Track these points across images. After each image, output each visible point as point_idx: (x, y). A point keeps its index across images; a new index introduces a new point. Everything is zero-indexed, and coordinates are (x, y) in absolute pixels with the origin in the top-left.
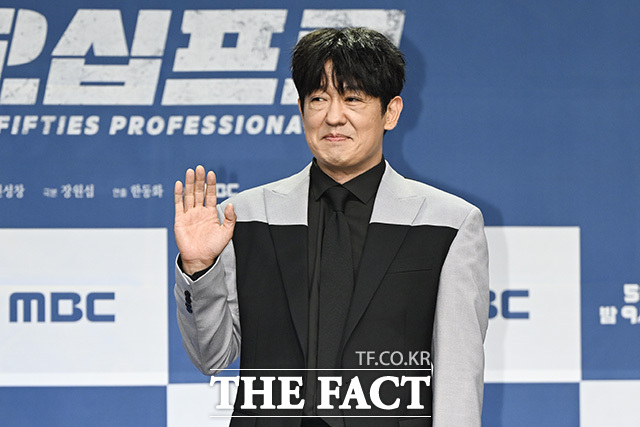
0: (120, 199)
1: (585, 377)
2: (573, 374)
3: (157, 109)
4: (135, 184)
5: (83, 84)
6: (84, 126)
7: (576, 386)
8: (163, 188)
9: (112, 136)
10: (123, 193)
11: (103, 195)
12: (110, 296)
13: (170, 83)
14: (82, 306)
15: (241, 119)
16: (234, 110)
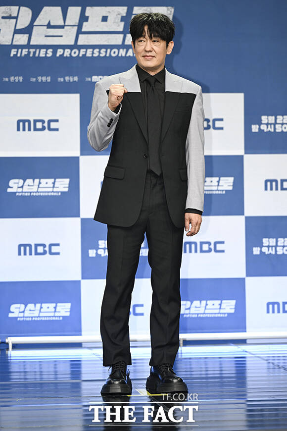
0: (61, 82)
1: (246, 153)
2: (240, 151)
3: (75, 46)
4: (67, 76)
5: (46, 36)
6: (46, 53)
7: (242, 156)
8: (78, 78)
9: (57, 57)
10: (62, 80)
11: (54, 80)
12: (57, 121)
13: (81, 36)
14: (46, 125)
15: (109, 50)
16: (106, 47)
